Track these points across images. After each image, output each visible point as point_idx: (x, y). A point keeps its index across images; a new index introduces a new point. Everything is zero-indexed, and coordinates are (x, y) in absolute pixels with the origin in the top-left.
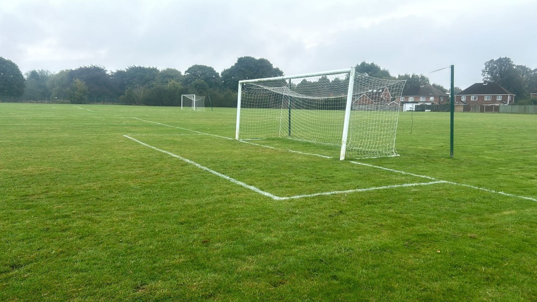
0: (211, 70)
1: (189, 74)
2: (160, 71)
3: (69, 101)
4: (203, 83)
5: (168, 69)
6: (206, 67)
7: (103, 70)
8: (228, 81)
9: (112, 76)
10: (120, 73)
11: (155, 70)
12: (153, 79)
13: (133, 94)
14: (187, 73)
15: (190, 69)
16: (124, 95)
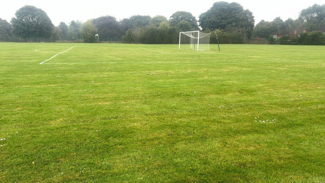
0: (189, 15)
1: (173, 18)
2: (152, 18)
3: (83, 40)
4: (187, 23)
5: (158, 16)
6: (186, 12)
7: (114, 18)
8: (205, 22)
9: (120, 22)
10: (125, 21)
11: (148, 17)
12: (147, 24)
13: (133, 34)
14: (172, 18)
15: (174, 15)
16: (126, 35)
